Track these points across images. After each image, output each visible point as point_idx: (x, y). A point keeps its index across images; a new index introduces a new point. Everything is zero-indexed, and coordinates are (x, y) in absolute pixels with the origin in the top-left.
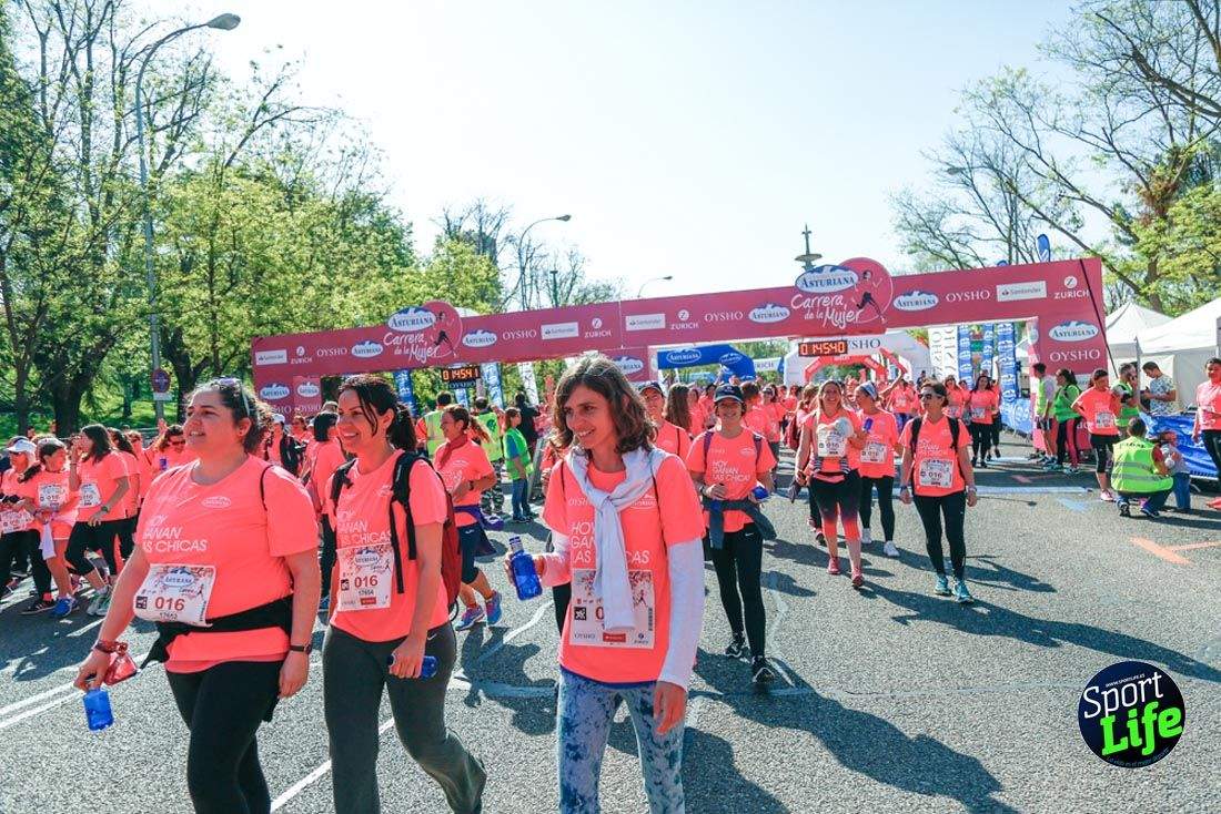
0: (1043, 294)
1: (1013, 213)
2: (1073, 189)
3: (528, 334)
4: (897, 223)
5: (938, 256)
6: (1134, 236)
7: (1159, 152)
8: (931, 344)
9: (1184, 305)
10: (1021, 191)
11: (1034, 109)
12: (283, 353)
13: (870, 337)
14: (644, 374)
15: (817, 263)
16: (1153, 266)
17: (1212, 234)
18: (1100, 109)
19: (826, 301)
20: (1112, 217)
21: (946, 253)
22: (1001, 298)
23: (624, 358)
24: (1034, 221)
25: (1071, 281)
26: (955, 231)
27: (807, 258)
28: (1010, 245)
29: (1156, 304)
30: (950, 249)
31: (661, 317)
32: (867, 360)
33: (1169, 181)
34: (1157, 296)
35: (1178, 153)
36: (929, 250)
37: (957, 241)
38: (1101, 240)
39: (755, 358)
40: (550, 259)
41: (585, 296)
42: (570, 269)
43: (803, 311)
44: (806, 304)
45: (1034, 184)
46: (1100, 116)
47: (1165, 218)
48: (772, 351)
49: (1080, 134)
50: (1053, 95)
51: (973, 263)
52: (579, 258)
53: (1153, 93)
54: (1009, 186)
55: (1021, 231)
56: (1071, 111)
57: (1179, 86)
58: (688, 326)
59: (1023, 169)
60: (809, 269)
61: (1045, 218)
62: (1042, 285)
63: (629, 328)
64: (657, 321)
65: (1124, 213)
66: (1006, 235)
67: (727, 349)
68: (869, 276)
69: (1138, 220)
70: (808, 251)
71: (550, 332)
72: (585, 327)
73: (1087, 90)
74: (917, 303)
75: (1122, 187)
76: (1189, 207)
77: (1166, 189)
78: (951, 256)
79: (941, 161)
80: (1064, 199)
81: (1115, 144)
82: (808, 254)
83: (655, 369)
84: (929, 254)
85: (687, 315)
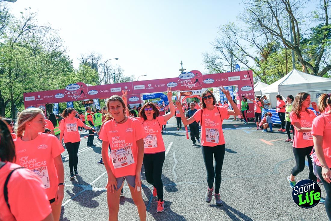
0: (239, 79)
1: (232, 59)
2: (246, 53)
3: (107, 91)
4: (204, 61)
5: (214, 69)
6: (260, 65)
7: (265, 44)
9: (272, 82)
10: (234, 53)
11: (236, 33)
12: (34, 97)
13: (198, 91)
14: (139, 101)
15: (185, 71)
16: (264, 72)
17: (277, 64)
19: (186, 81)
20: (255, 60)
21: (216, 69)
22: (229, 80)
23: (134, 97)
24: (237, 61)
25: (246, 76)
26: (218, 63)
27: (182, 70)
28: (232, 67)
29: (266, 82)
30: (217, 68)
31: (144, 86)
32: (198, 96)
33: (267, 51)
35: (269, 45)
36: (212, 68)
37: (219, 66)
38: (252, 66)
40: (113, 70)
41: (123, 80)
42: (118, 73)
43: (181, 84)
44: (182, 82)
45: (237, 52)
46: (251, 35)
47: (267, 60)
49: (247, 39)
50: (241, 29)
51: (223, 71)
52: (121, 70)
53: (263, 30)
54: (231, 52)
55: (234, 64)
56: (245, 34)
57: (269, 28)
58: (151, 88)
59: (234, 48)
60: (183, 73)
61: (239, 60)
62: (239, 77)
63: (135, 89)
64: (143, 87)
65: (258, 59)
66: (231, 64)
67: (162, 94)
68: (197, 75)
69: (261, 61)
71: (113, 90)
72: (123, 89)
73: (248, 28)
75: (257, 53)
76: (272, 58)
77: (267, 53)
78: (218, 69)
79: (214, 45)
80: (244, 55)
81: (255, 42)
82: (182, 69)
83: (142, 100)
84: (212, 69)
85: (150, 85)
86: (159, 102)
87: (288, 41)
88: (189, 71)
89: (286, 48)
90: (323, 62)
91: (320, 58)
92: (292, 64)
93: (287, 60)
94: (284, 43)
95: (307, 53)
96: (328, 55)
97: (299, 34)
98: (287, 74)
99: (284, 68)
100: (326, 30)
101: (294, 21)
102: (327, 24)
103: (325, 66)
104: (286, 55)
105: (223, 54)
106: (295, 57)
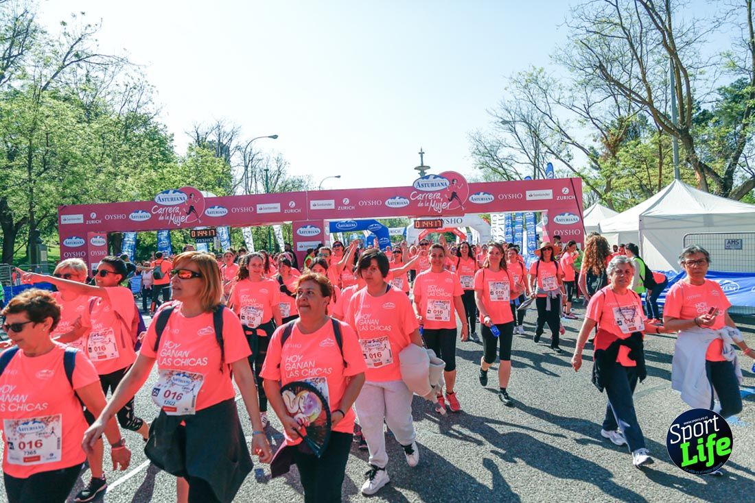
0: (551, 197)
1: (536, 148)
2: (569, 138)
3: (248, 209)
4: (473, 150)
5: (495, 170)
6: (599, 165)
7: (613, 119)
8: (492, 222)
9: (625, 205)
10: (541, 136)
11: (548, 91)
12: (81, 216)
13: (456, 218)
14: (321, 237)
15: (428, 172)
17: (638, 167)
18: (582, 94)
19: (430, 195)
20: (588, 155)
21: (500, 169)
22: (528, 198)
23: (309, 226)
24: (548, 154)
25: (566, 190)
26: (505, 157)
27: (422, 168)
28: (535, 167)
29: (611, 206)
30: (502, 167)
31: (332, 202)
32: (455, 230)
33: (618, 136)
34: (611, 200)
35: (622, 122)
36: (490, 167)
37: (506, 163)
38: (581, 168)
39: (390, 227)
40: (263, 161)
41: (286, 185)
42: (276, 169)
43: (417, 201)
44: (420, 197)
45: (548, 133)
46: (582, 98)
47: (614, 156)
48: (400, 224)
49: (571, 107)
50: (559, 83)
51: (515, 177)
52: (282, 162)
53: (610, 88)
54: (535, 134)
55: (541, 159)
56: (567, 94)
57: (623, 85)
58: (349, 208)
59: (542, 124)
60: (423, 176)
61: (553, 153)
62: (550, 192)
63: (312, 208)
64: (330, 204)
65: (595, 152)
66: (533, 160)
67: (374, 222)
68: (455, 182)
69: (601, 157)
70: (422, 164)
71: (263, 209)
72: (285, 206)
73: (576, 83)
74: (482, 199)
75: (593, 138)
77: (616, 141)
78: (503, 171)
79: (497, 116)
80: (563, 143)
81: (590, 114)
82: (422, 166)
83: (328, 233)
84: (490, 170)
85: (348, 201)
87: (665, 116)
88: (437, 174)
89: (661, 132)
90: (742, 167)
91: (736, 159)
92: (674, 168)
93: (661, 159)
94: (657, 120)
97: (691, 100)
98: (659, 191)
99: (655, 176)
103: (749, 176)
104: (660, 148)
105: (516, 136)
106: (679, 152)
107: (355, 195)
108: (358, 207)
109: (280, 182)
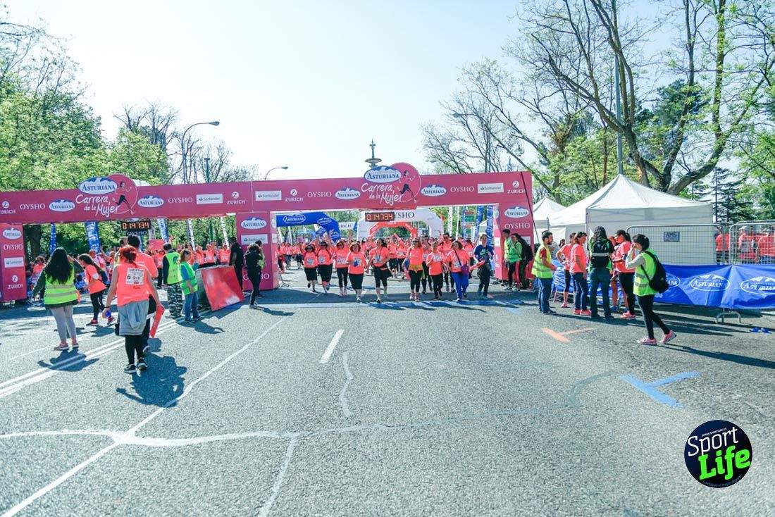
0: (502, 190)
1: (488, 144)
2: (519, 132)
3: (187, 200)
4: (426, 142)
6: (548, 161)
7: (561, 115)
9: (572, 200)
10: (493, 130)
11: (500, 84)
13: (408, 211)
14: (267, 230)
15: (379, 164)
16: (557, 178)
17: (585, 162)
18: (533, 88)
19: (382, 188)
20: (538, 150)
21: (452, 163)
22: (480, 191)
23: (254, 219)
24: (499, 148)
25: (516, 184)
26: (457, 151)
27: (373, 161)
28: (487, 161)
29: (559, 200)
30: (454, 161)
31: (279, 193)
32: (406, 225)
33: (566, 132)
34: (558, 195)
35: (570, 117)
36: (442, 160)
37: (458, 157)
39: (340, 221)
40: (205, 150)
41: (229, 176)
42: (218, 158)
43: (369, 193)
44: (371, 189)
45: (500, 128)
46: (532, 92)
47: (563, 152)
48: (350, 218)
49: (522, 101)
50: (510, 77)
51: (467, 170)
52: (225, 151)
53: (559, 83)
55: (492, 154)
56: (518, 88)
57: (572, 82)
58: (296, 199)
59: (494, 118)
60: (374, 168)
61: (504, 147)
62: (501, 185)
63: (258, 199)
64: (277, 195)
65: (544, 147)
66: (484, 155)
67: (322, 215)
68: (407, 174)
69: (550, 152)
70: (373, 156)
71: (203, 199)
72: (227, 197)
73: (526, 76)
74: (434, 192)
75: (543, 133)
77: (564, 136)
78: (455, 165)
79: (450, 109)
80: (514, 137)
81: (540, 108)
82: (373, 158)
83: (275, 226)
84: (443, 163)
85: (296, 192)
86: (314, 234)
87: (609, 112)
88: (389, 165)
89: (606, 128)
90: (680, 164)
91: (674, 155)
92: (617, 165)
93: (606, 154)
94: (603, 116)
95: (647, 143)
96: (690, 149)
97: (633, 98)
98: (604, 185)
99: (600, 171)
100: (690, 94)
101: (626, 70)
102: (691, 83)
103: (685, 172)
104: (606, 143)
105: (468, 130)
106: (623, 149)
107: (304, 186)
108: (306, 198)
109: (222, 171)
